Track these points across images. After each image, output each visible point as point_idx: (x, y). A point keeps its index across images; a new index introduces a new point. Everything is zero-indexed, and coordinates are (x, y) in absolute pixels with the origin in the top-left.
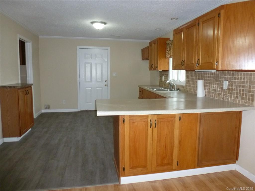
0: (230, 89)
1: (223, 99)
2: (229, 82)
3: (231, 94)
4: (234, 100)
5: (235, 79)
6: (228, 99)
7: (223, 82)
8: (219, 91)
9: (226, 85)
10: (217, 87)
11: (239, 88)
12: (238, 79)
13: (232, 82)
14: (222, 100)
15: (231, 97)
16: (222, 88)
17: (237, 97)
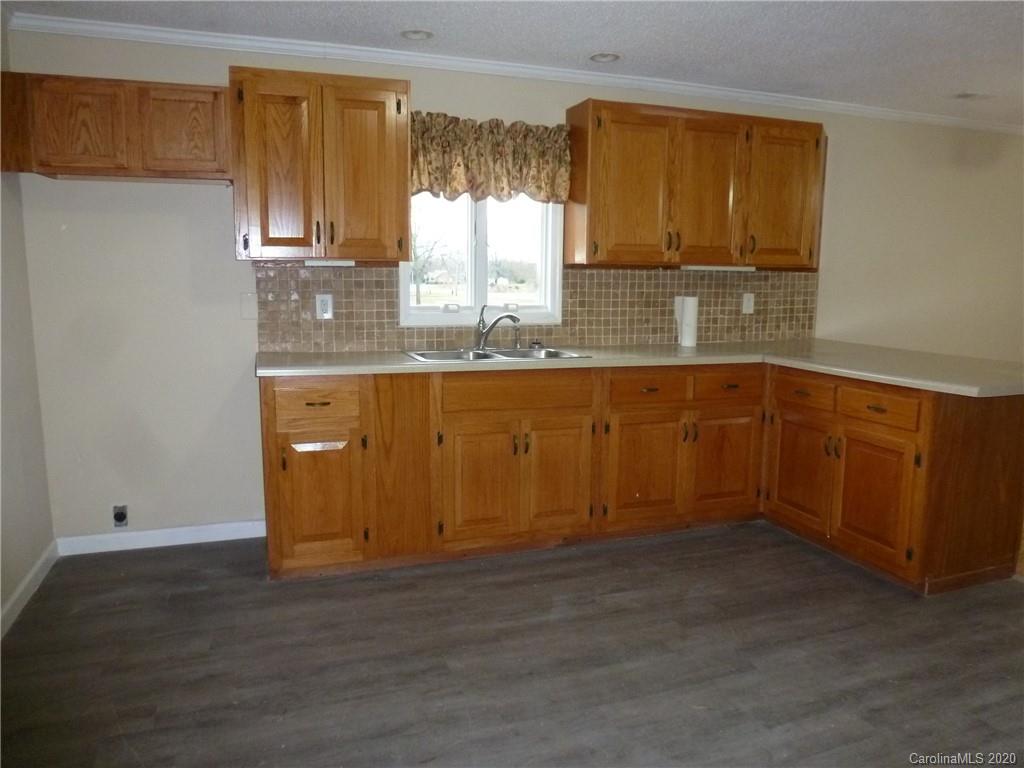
0: (760, 311)
1: (743, 337)
2: (758, 295)
3: (765, 322)
4: (771, 335)
5: (773, 287)
6: (757, 336)
7: (740, 296)
8: (730, 320)
9: (748, 304)
10: (723, 312)
11: (782, 307)
12: (779, 288)
13: (766, 296)
14: (740, 341)
15: (764, 328)
16: (738, 312)
17: (778, 327)
